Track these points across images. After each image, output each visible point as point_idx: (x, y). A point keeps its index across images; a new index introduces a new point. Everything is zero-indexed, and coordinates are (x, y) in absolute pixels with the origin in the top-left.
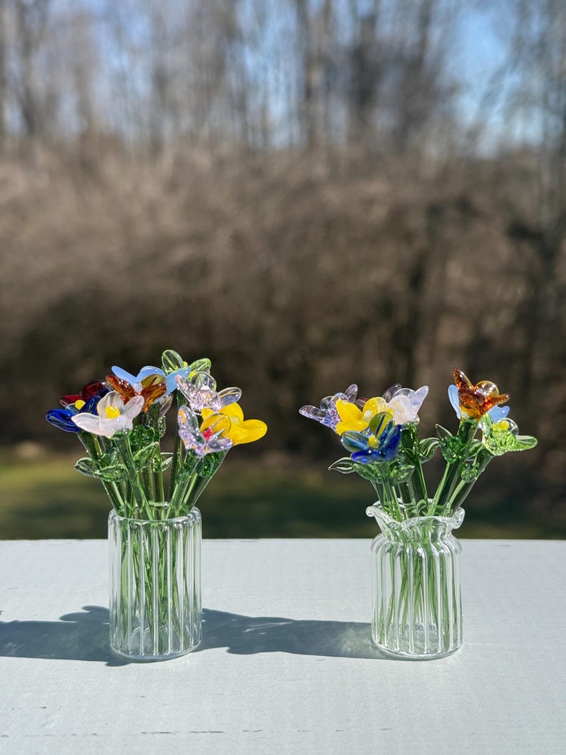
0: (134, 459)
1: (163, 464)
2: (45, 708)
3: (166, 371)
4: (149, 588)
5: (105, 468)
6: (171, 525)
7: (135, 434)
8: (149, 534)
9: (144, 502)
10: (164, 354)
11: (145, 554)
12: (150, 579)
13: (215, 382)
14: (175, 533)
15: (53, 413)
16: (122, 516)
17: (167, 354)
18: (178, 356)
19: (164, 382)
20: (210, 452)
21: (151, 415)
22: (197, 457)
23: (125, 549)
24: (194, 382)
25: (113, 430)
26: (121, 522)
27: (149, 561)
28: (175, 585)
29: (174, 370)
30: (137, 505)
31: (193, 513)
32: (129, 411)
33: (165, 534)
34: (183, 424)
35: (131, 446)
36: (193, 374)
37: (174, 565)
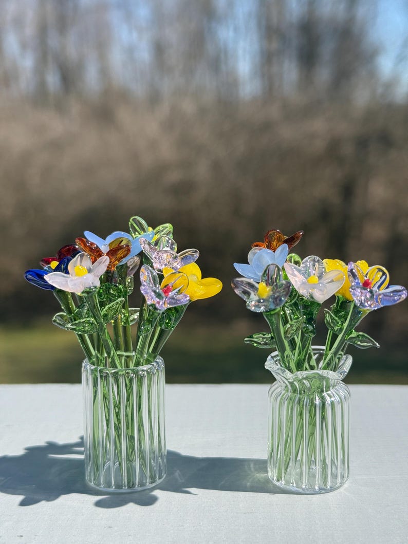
0: (102, 313)
1: (131, 318)
2: (22, 536)
3: (133, 235)
4: (117, 428)
5: (77, 322)
6: (136, 373)
7: (101, 291)
8: (117, 381)
9: (112, 352)
10: (131, 220)
11: (114, 399)
12: (119, 420)
13: (176, 244)
14: (141, 379)
15: (31, 273)
16: (94, 365)
17: (133, 220)
18: (143, 222)
19: (129, 244)
20: (169, 306)
21: (120, 275)
22: (158, 312)
23: (96, 393)
24: (156, 244)
25: (82, 287)
26: (92, 370)
27: (117, 406)
28: (141, 425)
29: (140, 234)
30: (106, 355)
31: (157, 362)
32: (97, 269)
33: (131, 381)
34: (145, 281)
35: (100, 302)
36: (156, 237)
37: (140, 408)
